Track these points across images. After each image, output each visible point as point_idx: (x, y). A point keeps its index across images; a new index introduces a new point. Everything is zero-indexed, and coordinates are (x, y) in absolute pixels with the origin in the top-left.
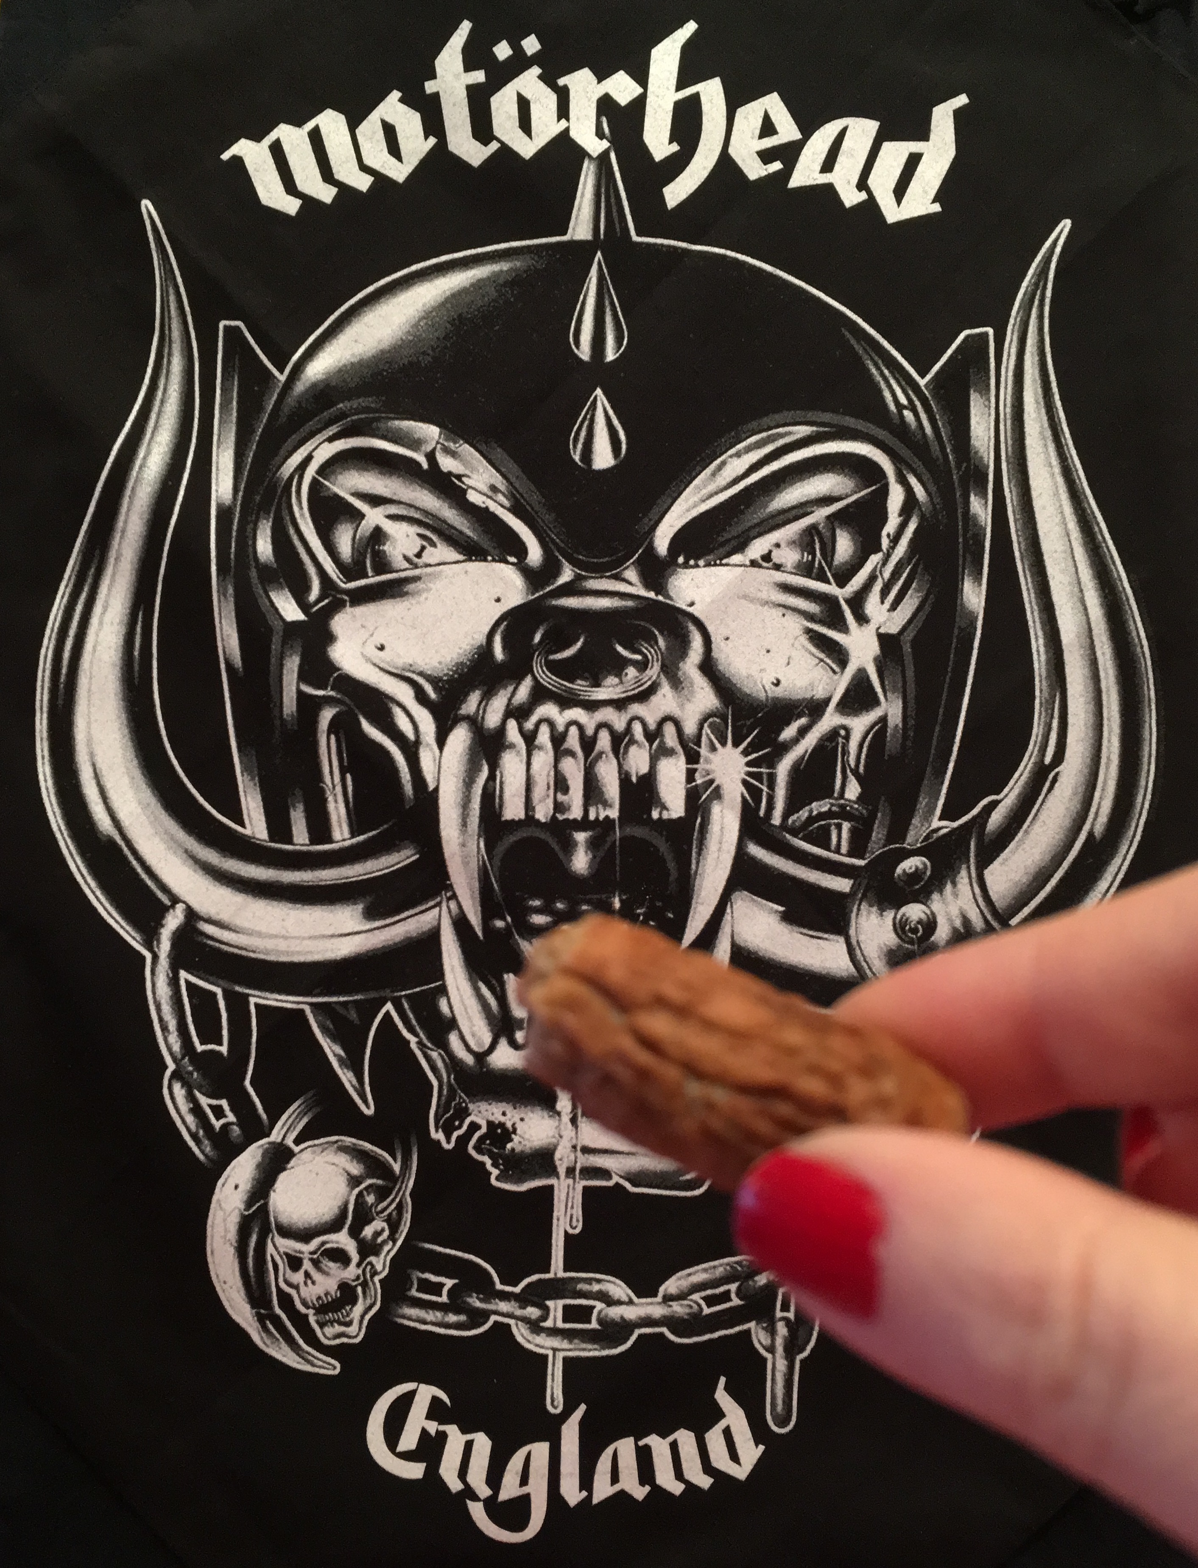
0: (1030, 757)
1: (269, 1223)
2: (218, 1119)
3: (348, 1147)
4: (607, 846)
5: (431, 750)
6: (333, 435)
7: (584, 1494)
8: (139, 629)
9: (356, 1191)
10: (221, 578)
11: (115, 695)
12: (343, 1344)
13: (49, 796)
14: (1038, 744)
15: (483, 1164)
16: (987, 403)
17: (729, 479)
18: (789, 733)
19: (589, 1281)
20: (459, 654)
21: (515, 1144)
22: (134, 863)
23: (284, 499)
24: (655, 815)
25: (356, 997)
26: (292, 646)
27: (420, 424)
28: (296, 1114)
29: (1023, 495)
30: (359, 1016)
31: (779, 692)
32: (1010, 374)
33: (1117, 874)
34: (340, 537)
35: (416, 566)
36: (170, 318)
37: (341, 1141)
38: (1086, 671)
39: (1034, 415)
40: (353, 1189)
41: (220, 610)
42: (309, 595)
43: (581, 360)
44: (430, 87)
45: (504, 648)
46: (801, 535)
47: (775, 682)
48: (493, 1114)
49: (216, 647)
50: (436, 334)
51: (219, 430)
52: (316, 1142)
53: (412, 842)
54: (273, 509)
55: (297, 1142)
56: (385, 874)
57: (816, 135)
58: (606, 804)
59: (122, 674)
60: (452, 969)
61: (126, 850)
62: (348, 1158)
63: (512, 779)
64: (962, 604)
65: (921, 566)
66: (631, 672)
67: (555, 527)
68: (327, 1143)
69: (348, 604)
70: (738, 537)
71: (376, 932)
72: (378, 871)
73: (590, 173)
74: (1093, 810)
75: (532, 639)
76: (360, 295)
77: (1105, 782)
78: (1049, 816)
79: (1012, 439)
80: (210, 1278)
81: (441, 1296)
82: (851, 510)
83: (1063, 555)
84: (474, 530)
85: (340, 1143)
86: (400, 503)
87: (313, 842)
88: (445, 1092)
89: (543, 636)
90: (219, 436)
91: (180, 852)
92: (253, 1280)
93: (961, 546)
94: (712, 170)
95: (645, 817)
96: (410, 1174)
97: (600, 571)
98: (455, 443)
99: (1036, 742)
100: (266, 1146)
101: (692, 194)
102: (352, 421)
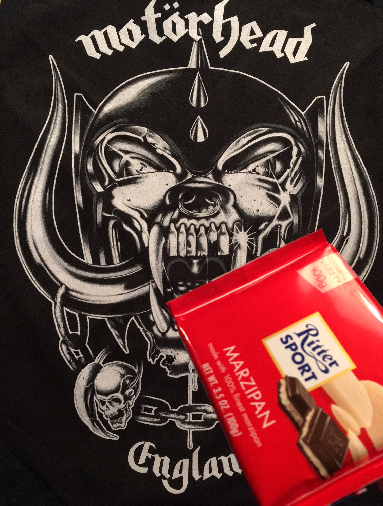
0: (339, 233)
1: (95, 390)
2: (77, 356)
3: (120, 364)
4: (203, 265)
5: (146, 234)
6: (113, 131)
7: (200, 476)
8: (48, 195)
9: (123, 379)
10: (76, 178)
11: (40, 216)
12: (119, 429)
13: (19, 250)
14: (342, 229)
15: (165, 369)
16: (323, 120)
17: (241, 145)
18: (262, 227)
19: (200, 406)
20: (154, 202)
21: (175, 362)
22: (48, 272)
23: (97, 151)
24: (219, 254)
25: (122, 315)
26: (100, 200)
27: (141, 127)
28: (103, 354)
29: (335, 150)
30: (123, 321)
31: (258, 214)
32: (331, 111)
33: (368, 270)
34: (115, 164)
35: (140, 174)
36: (58, 92)
37: (118, 362)
38: (357, 206)
39: (338, 124)
40: (122, 378)
41: (76, 188)
42: (105, 183)
43: (193, 106)
44: (143, 18)
45: (169, 200)
46: (265, 163)
47: (257, 210)
48: (168, 353)
49: (74, 201)
50: (146, 98)
51: (74, 129)
52: (110, 363)
53: (140, 264)
54: (93, 155)
55: (103, 363)
56: (131, 275)
57: (268, 35)
58: (203, 251)
59: (42, 209)
60: (154, 305)
61: (45, 268)
62: (120, 368)
63: (173, 242)
64: (316, 185)
65: (303, 173)
66: (211, 208)
67: (185, 161)
68: (113, 363)
69: (118, 186)
70: (244, 164)
71: (129, 293)
72: (129, 274)
73: (195, 46)
74: (360, 250)
75: (179, 197)
76: (121, 85)
77: (363, 241)
78: (346, 252)
79: (331, 132)
80: (75, 408)
81: (152, 413)
82: (281, 155)
83: (348, 169)
84: (159, 162)
85: (117, 363)
86: (134, 153)
87: (107, 264)
88: (152, 346)
89: (182, 196)
90: (74, 131)
91: (63, 268)
92: (90, 409)
93: (316, 166)
94: (235, 46)
95: (216, 255)
96: (141, 373)
97: (200, 175)
98: (152, 133)
99: (341, 229)
100: (93, 365)
101: (228, 54)
102: (119, 126)
